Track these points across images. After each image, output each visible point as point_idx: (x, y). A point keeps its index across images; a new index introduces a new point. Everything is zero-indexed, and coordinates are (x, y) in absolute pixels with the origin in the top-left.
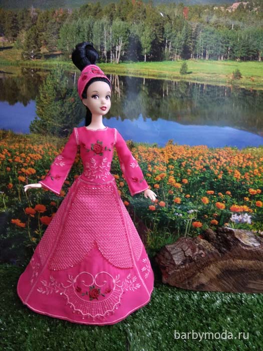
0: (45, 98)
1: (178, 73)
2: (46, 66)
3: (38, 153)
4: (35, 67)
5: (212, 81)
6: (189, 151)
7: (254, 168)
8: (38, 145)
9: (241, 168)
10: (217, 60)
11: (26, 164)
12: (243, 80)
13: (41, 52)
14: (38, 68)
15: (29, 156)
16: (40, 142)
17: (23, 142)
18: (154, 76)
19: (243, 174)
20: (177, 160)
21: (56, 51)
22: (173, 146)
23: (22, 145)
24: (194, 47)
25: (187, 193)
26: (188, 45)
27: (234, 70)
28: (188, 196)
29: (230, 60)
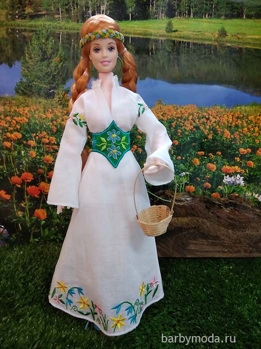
0: (31, 58)
1: (163, 32)
2: (31, 26)
3: (24, 116)
4: (20, 28)
5: (198, 39)
6: (179, 111)
7: (243, 127)
8: (24, 108)
9: (230, 127)
10: (202, 18)
11: (12, 129)
12: (228, 38)
13: (26, 12)
14: (23, 28)
15: (15, 120)
16: (26, 104)
17: (8, 105)
18: (139, 34)
19: (232, 133)
20: (166, 121)
21: (41, 12)
22: (162, 106)
23: (8, 108)
24: (178, 5)
25: (178, 155)
26: (172, 3)
27: (219, 27)
28: (179, 157)
29: (215, 17)
